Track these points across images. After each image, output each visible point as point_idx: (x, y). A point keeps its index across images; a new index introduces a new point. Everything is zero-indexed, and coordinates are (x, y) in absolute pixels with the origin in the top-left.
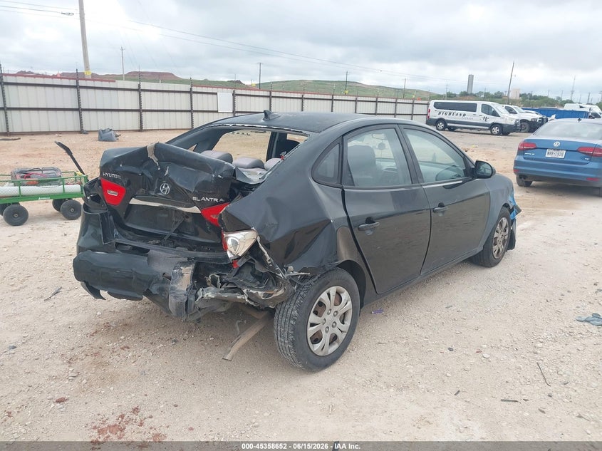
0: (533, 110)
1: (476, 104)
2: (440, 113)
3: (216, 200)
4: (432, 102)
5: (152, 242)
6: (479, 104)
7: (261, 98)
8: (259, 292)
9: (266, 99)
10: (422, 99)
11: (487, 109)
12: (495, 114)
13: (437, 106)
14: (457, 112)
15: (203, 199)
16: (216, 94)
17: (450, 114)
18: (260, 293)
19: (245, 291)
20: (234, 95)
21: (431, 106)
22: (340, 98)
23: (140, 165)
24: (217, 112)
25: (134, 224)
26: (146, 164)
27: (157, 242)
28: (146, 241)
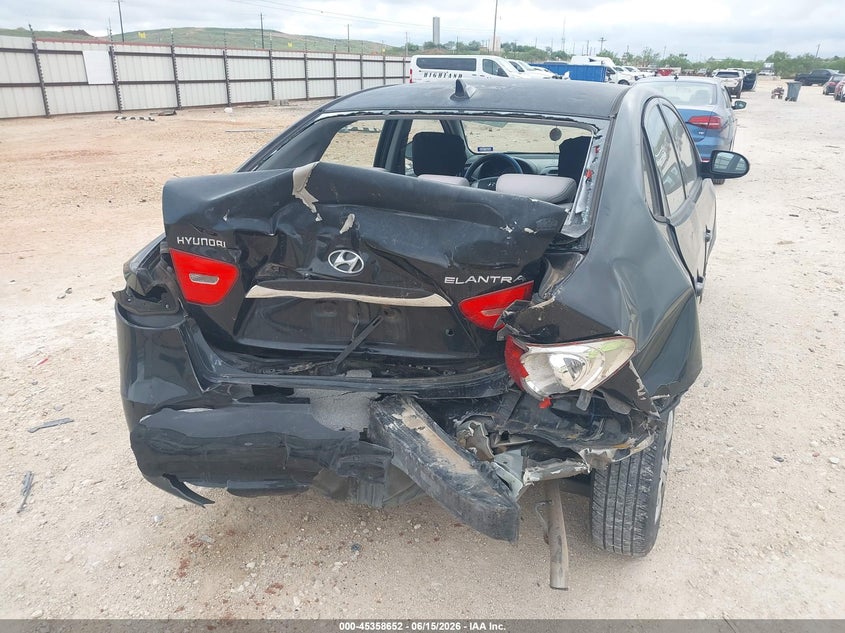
0: (540, 66)
1: (475, 60)
2: (426, 75)
3: (509, 279)
4: (414, 59)
5: (296, 369)
6: (480, 59)
7: (158, 59)
8: (608, 451)
9: (165, 59)
10: (372, 54)
11: (490, 66)
12: (501, 73)
13: (421, 64)
14: (450, 72)
15: (472, 279)
16: (81, 53)
17: (440, 75)
18: (610, 452)
19: (582, 453)
20: (112, 54)
21: (413, 64)
22: (282, 55)
23: (268, 214)
24: (86, 84)
25: (255, 338)
26: (287, 210)
27: (308, 367)
28: (282, 368)
